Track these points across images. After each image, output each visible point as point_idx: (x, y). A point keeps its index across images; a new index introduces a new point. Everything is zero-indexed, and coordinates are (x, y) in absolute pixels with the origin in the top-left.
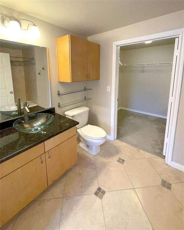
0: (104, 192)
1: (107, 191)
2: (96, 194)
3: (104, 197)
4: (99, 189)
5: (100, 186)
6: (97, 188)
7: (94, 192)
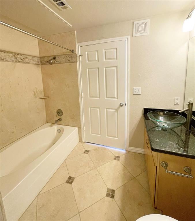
0: (108, 195)
1: (105, 197)
2: (113, 191)
3: (106, 191)
4: (113, 197)
5: (114, 200)
6: (115, 197)
7: (116, 192)
